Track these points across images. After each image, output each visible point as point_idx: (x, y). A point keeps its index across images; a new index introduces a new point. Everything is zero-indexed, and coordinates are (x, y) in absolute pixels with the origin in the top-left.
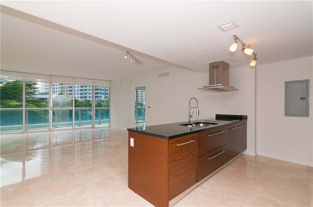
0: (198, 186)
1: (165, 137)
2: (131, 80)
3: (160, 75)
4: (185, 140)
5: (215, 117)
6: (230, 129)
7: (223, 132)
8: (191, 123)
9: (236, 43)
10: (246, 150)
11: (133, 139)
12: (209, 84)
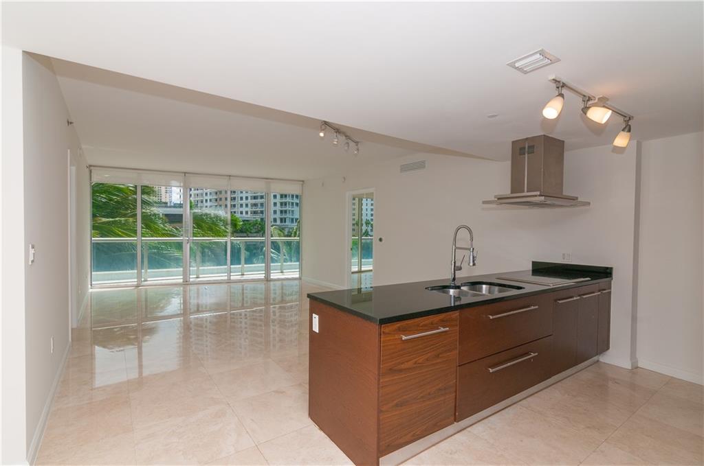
0: (461, 431)
1: (373, 318)
2: (344, 178)
3: (405, 168)
4: (425, 325)
5: (531, 269)
6: (556, 300)
7: (532, 308)
8: (458, 284)
9: (561, 98)
10: (609, 351)
11: (317, 317)
12: (509, 192)
